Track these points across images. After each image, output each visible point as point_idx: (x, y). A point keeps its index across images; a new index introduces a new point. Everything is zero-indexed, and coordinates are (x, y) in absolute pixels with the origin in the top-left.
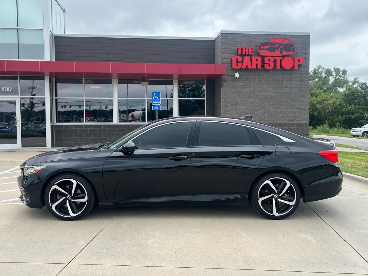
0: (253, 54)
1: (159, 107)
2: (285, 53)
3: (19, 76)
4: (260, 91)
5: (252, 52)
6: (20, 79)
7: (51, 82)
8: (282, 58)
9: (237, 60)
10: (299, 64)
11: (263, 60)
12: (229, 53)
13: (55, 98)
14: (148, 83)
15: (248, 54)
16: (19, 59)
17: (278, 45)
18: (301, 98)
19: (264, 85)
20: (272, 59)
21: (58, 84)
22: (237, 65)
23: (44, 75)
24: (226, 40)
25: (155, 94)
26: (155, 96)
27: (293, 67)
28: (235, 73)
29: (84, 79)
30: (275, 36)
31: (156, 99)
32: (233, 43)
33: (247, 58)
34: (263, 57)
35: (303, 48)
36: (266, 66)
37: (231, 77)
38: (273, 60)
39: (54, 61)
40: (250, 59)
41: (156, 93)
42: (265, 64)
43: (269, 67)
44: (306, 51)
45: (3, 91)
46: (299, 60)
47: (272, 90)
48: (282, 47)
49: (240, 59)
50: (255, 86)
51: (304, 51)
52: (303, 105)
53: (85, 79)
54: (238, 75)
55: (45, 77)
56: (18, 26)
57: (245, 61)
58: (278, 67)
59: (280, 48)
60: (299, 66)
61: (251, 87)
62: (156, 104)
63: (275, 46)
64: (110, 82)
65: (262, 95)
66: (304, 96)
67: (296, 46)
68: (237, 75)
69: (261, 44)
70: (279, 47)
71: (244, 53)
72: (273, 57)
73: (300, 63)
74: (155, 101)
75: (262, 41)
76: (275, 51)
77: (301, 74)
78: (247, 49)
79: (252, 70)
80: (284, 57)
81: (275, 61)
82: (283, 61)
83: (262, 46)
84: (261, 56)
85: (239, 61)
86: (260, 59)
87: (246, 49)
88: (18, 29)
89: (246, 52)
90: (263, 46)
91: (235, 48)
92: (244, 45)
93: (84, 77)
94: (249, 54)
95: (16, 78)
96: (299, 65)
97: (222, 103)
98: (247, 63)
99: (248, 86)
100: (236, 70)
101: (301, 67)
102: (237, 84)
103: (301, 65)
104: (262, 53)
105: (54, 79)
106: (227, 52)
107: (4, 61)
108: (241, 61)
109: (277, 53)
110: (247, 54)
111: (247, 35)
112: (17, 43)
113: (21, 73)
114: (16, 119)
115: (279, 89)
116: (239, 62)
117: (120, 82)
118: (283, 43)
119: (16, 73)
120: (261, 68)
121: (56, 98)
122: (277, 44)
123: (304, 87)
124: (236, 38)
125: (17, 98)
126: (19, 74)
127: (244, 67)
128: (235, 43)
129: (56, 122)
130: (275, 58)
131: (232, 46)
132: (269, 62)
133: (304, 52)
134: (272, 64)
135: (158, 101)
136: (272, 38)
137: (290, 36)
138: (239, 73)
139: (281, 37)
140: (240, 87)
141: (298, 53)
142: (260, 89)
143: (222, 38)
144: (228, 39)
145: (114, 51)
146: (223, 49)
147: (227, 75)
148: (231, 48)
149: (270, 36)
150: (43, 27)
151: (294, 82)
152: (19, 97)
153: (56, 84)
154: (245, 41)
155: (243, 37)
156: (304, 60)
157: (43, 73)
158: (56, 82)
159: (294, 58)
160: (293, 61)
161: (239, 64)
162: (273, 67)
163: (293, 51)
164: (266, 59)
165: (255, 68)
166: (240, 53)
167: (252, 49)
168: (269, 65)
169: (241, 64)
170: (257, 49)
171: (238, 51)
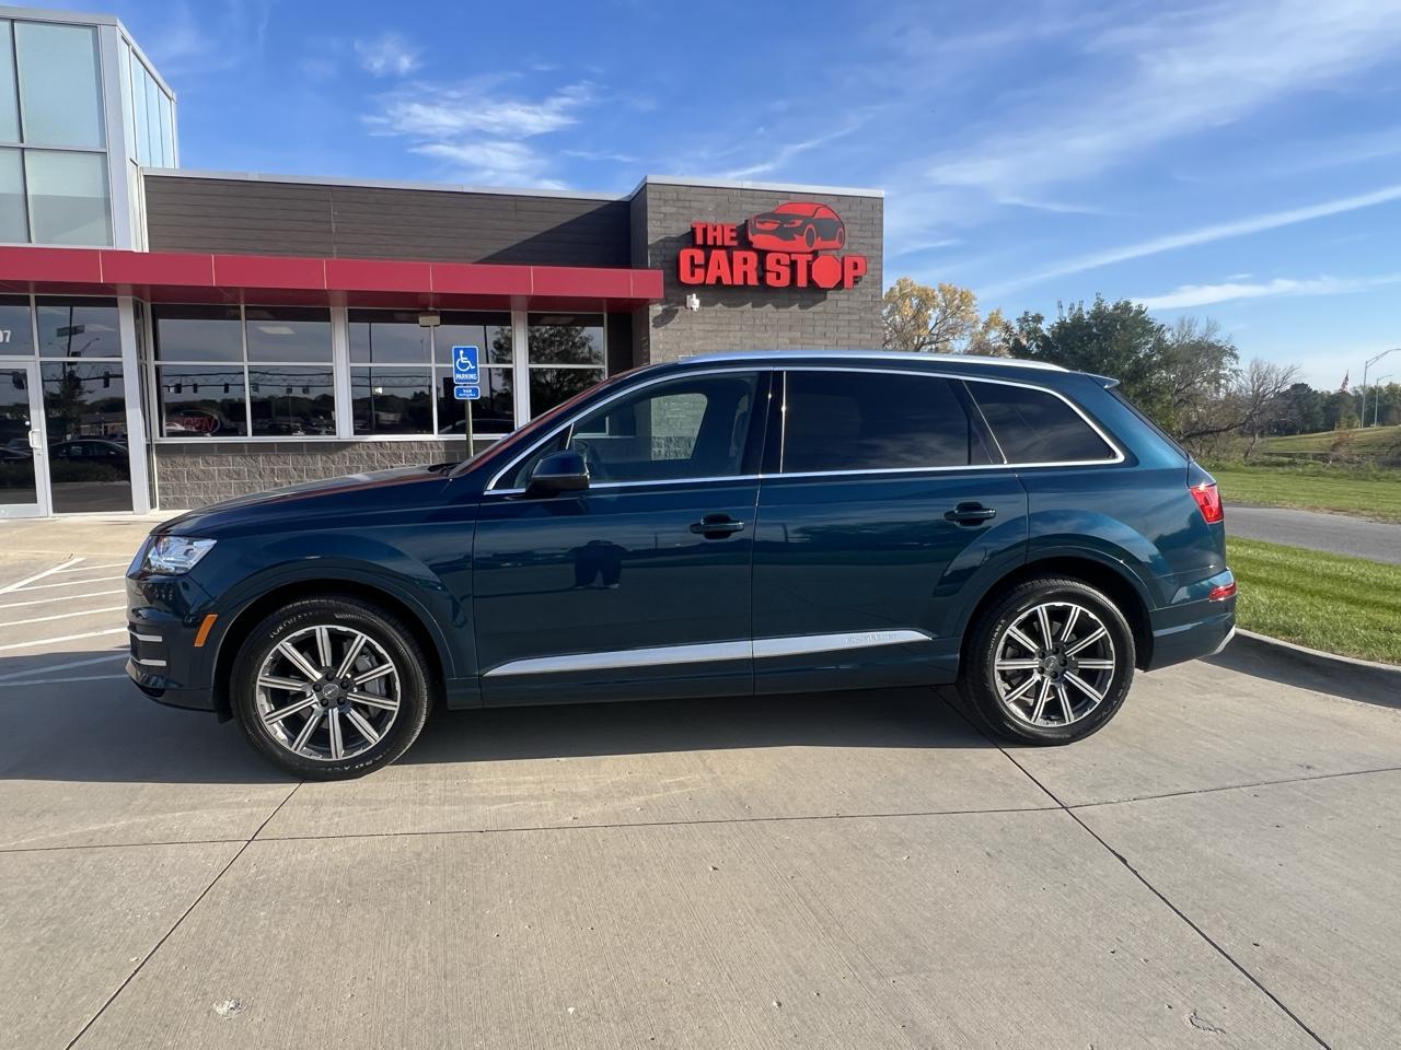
0: (735, 243)
1: (475, 391)
2: (818, 245)
3: (32, 296)
4: (755, 348)
5: (732, 239)
6: (36, 305)
7: (138, 313)
8: (810, 257)
9: (692, 258)
11: (762, 262)
13: (152, 363)
14: (437, 319)
15: (721, 244)
16: (29, 241)
17: (801, 221)
19: (766, 331)
20: (785, 260)
21: (161, 321)
22: (693, 274)
23: (116, 294)
24: (661, 203)
25: (462, 352)
26: (463, 359)
27: (841, 281)
28: (688, 297)
29: (243, 307)
30: (792, 197)
31: (463, 365)
32: (681, 211)
33: (719, 256)
34: (762, 254)
35: (865, 231)
36: (771, 280)
37: (675, 307)
38: (789, 263)
39: (147, 250)
40: (728, 257)
41: (464, 350)
42: (768, 273)
43: (780, 281)
44: (872, 241)
46: (856, 266)
47: (785, 344)
48: (810, 226)
49: (699, 257)
51: (869, 241)
53: (246, 308)
54: (698, 302)
55: (120, 298)
56: (22, 141)
57: (713, 264)
58: (802, 282)
59: (807, 228)
60: (856, 280)
61: (731, 335)
62: (466, 381)
63: (793, 223)
64: (324, 316)
67: (847, 227)
68: (695, 302)
69: (758, 217)
70: (803, 226)
72: (789, 254)
73: (856, 273)
74: (461, 373)
75: (759, 209)
76: (794, 239)
77: (860, 301)
78: (719, 228)
79: (733, 287)
80: (816, 253)
81: (793, 265)
82: (814, 264)
83: (758, 222)
84: (758, 251)
85: (696, 262)
86: (752, 257)
87: (715, 230)
88: (23, 149)
89: (715, 238)
90: (762, 223)
91: (685, 228)
92: (711, 220)
93: (242, 300)
94: (726, 244)
95: (25, 301)
96: (854, 276)
98: (719, 268)
99: (722, 334)
100: (692, 289)
101: (861, 284)
102: (694, 327)
103: (861, 277)
104: (758, 241)
105: (149, 304)
108: (703, 263)
109: (799, 243)
110: (719, 243)
111: (718, 191)
112: (23, 192)
113: (40, 286)
114: (29, 428)
115: (807, 341)
116: (699, 266)
117: (354, 317)
118: (813, 215)
119: (23, 285)
120: (757, 284)
121: (158, 363)
122: (799, 217)
123: (869, 336)
124: (688, 198)
125: (31, 365)
126: (32, 287)
127: (711, 280)
128: (687, 212)
129: (161, 435)
130: (794, 257)
131: (677, 221)
132: (778, 268)
133: (869, 244)
134: (786, 273)
135: (470, 371)
136: (785, 202)
137: (831, 199)
138: (697, 297)
139: (810, 199)
140: (701, 334)
141: (853, 246)
142: (756, 342)
143: (650, 195)
144: (666, 201)
145: (334, 225)
146: (652, 227)
147: (666, 300)
148: (674, 224)
149: (779, 195)
150: (103, 146)
151: (842, 323)
153: (153, 321)
154: (713, 206)
155: (707, 198)
156: (868, 266)
157: (113, 288)
158: (156, 315)
159: (843, 259)
160: (840, 267)
161: (696, 270)
162: (787, 283)
163: (842, 240)
164: (771, 259)
165: (741, 283)
166: (699, 241)
167: (732, 230)
168: (778, 276)
169: (703, 271)
170: (744, 229)
171: (693, 234)
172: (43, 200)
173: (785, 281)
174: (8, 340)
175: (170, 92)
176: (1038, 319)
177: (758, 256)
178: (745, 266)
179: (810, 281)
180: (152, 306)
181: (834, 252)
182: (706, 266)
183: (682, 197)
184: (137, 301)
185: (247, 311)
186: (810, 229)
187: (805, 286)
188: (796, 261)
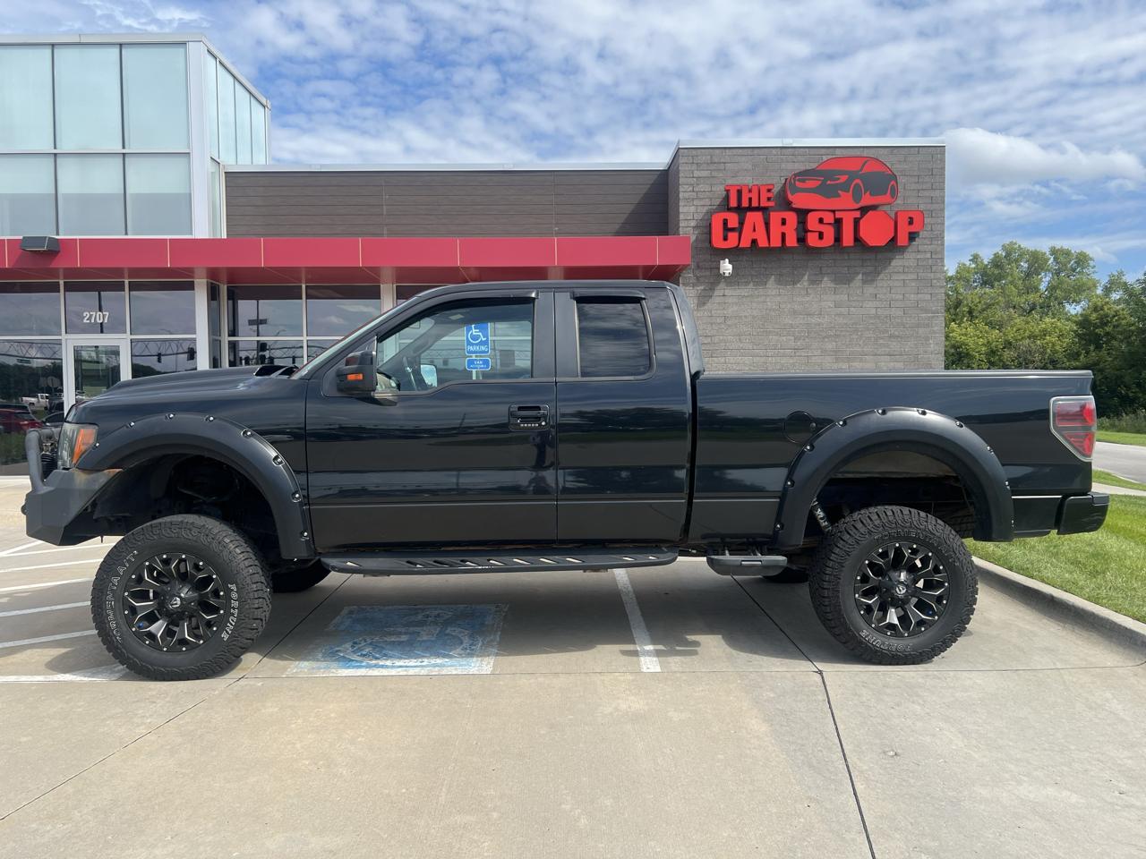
0: (772, 204)
1: (486, 362)
2: (866, 201)
3: (127, 282)
4: (794, 313)
6: (130, 290)
7: (213, 294)
8: (858, 214)
9: (725, 222)
10: (911, 231)
11: (802, 222)
12: (702, 203)
13: (227, 339)
15: (757, 205)
16: (126, 234)
17: (847, 176)
18: (921, 331)
19: (807, 294)
20: (829, 218)
21: (240, 302)
22: (725, 239)
23: (193, 277)
24: (694, 167)
26: (474, 332)
27: (894, 240)
28: (722, 262)
29: (304, 286)
30: (838, 152)
32: (715, 174)
33: (754, 218)
34: (803, 214)
35: (923, 183)
36: (812, 240)
37: (708, 273)
38: (833, 222)
39: (224, 236)
40: (764, 219)
42: (809, 234)
43: (823, 241)
44: (933, 194)
45: (85, 321)
46: (911, 222)
47: (829, 307)
49: (733, 220)
50: (779, 298)
53: (309, 288)
54: (730, 267)
55: (197, 281)
56: (124, 147)
57: (747, 227)
58: (848, 239)
59: (854, 183)
60: (912, 237)
61: (768, 299)
62: (478, 352)
63: (839, 179)
64: (375, 294)
65: (801, 322)
66: (928, 326)
67: (901, 180)
68: (727, 267)
69: (796, 175)
71: (745, 204)
72: (834, 211)
73: (912, 229)
74: (473, 344)
75: (800, 167)
77: (918, 260)
78: (755, 190)
79: (770, 250)
80: (864, 210)
81: (838, 222)
82: (861, 221)
83: (798, 180)
84: (798, 211)
85: (729, 226)
86: (792, 218)
87: (750, 191)
88: (124, 154)
89: (750, 199)
90: (804, 181)
91: (720, 191)
92: (748, 181)
93: (304, 280)
94: (762, 205)
95: (120, 287)
96: (910, 233)
98: (754, 230)
99: (761, 299)
100: (724, 253)
101: (917, 241)
102: (727, 292)
103: (917, 233)
104: (799, 201)
105: (226, 286)
106: (697, 202)
107: (76, 240)
108: (736, 225)
109: (845, 201)
110: (755, 204)
111: (756, 151)
112: (123, 191)
113: (134, 272)
115: (853, 304)
116: (733, 230)
118: (861, 170)
119: (118, 272)
121: (233, 339)
122: (843, 173)
123: (928, 297)
124: (722, 161)
125: (122, 342)
126: (126, 275)
127: (745, 243)
128: (721, 175)
130: (838, 215)
131: (711, 185)
132: (821, 228)
133: (926, 197)
134: (829, 233)
135: (482, 343)
136: (829, 157)
137: (883, 150)
138: (730, 262)
139: (858, 153)
140: (735, 300)
141: (906, 200)
142: (796, 307)
143: (681, 160)
144: (699, 165)
145: (385, 207)
146: (684, 192)
147: (698, 267)
148: (707, 188)
149: (823, 151)
150: (189, 148)
151: (896, 284)
152: (128, 336)
153: (231, 302)
154: (750, 167)
155: (743, 159)
156: (927, 220)
157: (189, 272)
158: (233, 296)
159: (896, 214)
160: (893, 223)
161: (730, 235)
162: (832, 243)
163: (894, 195)
164: (812, 218)
165: (780, 245)
166: (734, 204)
167: (769, 191)
168: (821, 235)
169: (736, 234)
170: (783, 190)
171: (727, 198)
172: (139, 197)
173: (829, 241)
174: (106, 321)
175: (264, 101)
177: (798, 215)
178: (785, 227)
180: (228, 287)
181: (886, 208)
182: (740, 230)
183: (716, 160)
184: (212, 283)
185: (309, 291)
186: (856, 184)
187: (852, 244)
188: (842, 219)
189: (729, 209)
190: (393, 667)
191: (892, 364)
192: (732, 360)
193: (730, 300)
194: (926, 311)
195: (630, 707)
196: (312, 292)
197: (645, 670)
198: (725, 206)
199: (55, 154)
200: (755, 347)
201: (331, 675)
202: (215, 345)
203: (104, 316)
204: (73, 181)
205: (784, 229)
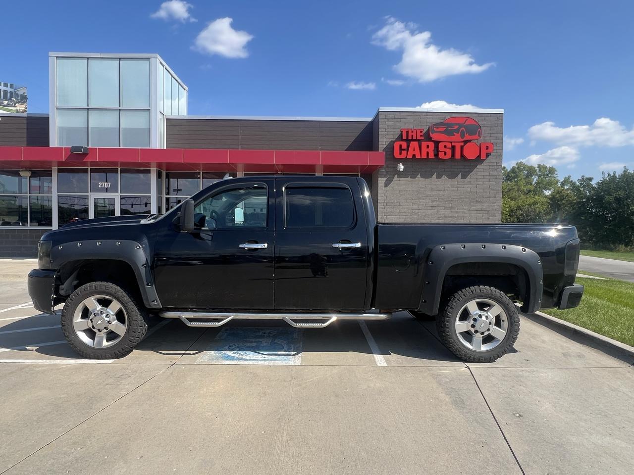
0: (423, 138)
2: (467, 138)
3: (119, 169)
4: (432, 189)
5: (421, 136)
6: (121, 173)
7: (159, 175)
8: (463, 144)
9: (401, 146)
11: (437, 147)
12: (389, 137)
13: (164, 196)
16: (120, 146)
17: (458, 126)
18: (490, 199)
20: (449, 145)
21: (171, 180)
22: (401, 154)
23: (150, 167)
24: (386, 120)
27: (479, 156)
28: (399, 164)
29: (201, 173)
30: (454, 115)
32: (396, 123)
33: (414, 144)
34: (437, 143)
35: (493, 130)
36: (441, 155)
37: (392, 170)
38: (451, 147)
39: (165, 148)
40: (419, 145)
42: (440, 153)
43: (446, 156)
44: (497, 135)
45: (99, 187)
46: (487, 147)
47: (449, 187)
48: (463, 128)
49: (404, 145)
50: (425, 182)
51: (495, 135)
52: (493, 209)
53: (203, 173)
55: (152, 169)
56: (120, 106)
57: (411, 149)
58: (458, 156)
59: (461, 129)
60: (488, 155)
61: (420, 183)
63: (454, 127)
65: (435, 194)
66: (494, 197)
67: (483, 128)
68: (401, 167)
69: (434, 125)
72: (451, 142)
73: (488, 151)
75: (436, 121)
76: (454, 135)
77: (490, 166)
78: (415, 132)
79: (421, 160)
80: (466, 142)
81: (453, 148)
82: (464, 147)
83: (435, 127)
84: (434, 141)
85: (402, 148)
86: (432, 145)
87: (412, 132)
88: (120, 110)
89: (412, 136)
90: (438, 128)
91: (398, 132)
92: (411, 127)
93: (201, 169)
94: (418, 139)
95: (116, 171)
96: (487, 153)
97: (379, 204)
98: (414, 150)
99: (416, 183)
100: (400, 161)
101: (490, 157)
102: (400, 179)
103: (490, 153)
104: (435, 137)
106: (387, 136)
107: (96, 148)
108: (406, 148)
109: (457, 138)
110: (415, 138)
111: (415, 113)
112: (118, 127)
113: (123, 164)
115: (459, 186)
116: (404, 150)
118: (465, 123)
119: (116, 164)
121: (167, 196)
122: (456, 124)
123: (495, 183)
124: (399, 117)
125: (116, 197)
126: (119, 165)
127: (410, 156)
128: (399, 124)
130: (453, 144)
131: (394, 129)
132: (445, 150)
133: (494, 137)
134: (449, 152)
136: (450, 117)
137: (475, 115)
138: (402, 165)
139: (463, 115)
140: (404, 183)
141: (486, 137)
142: (433, 187)
143: (380, 117)
144: (388, 119)
145: (240, 136)
146: (382, 132)
147: (387, 167)
148: (392, 130)
149: (446, 114)
150: (150, 107)
151: (480, 177)
152: (119, 194)
153: (167, 179)
154: (412, 121)
155: (409, 117)
156: (494, 148)
157: (148, 164)
158: (168, 177)
159: (480, 144)
160: (479, 148)
161: (402, 152)
163: (480, 135)
164: (441, 145)
165: (426, 158)
166: (405, 138)
167: (421, 132)
168: (445, 153)
169: (406, 152)
170: (428, 131)
171: (401, 135)
172: (125, 129)
173: (449, 156)
174: (109, 187)
175: (185, 87)
176: (591, 179)
177: (434, 143)
178: (428, 149)
179: (462, 155)
180: (166, 172)
181: (476, 141)
182: (407, 150)
183: (396, 117)
184: (159, 170)
185: (204, 175)
186: (463, 130)
187: (459, 158)
188: (455, 146)
189: (402, 140)
190: (250, 360)
191: (477, 215)
192: (402, 211)
193: (402, 182)
194: (493, 190)
195: (375, 385)
196: (206, 176)
197: (378, 365)
198: (400, 138)
199: (88, 109)
200: (413, 205)
201: (219, 363)
202: (159, 199)
203: (108, 184)
204: (96, 121)
205: (428, 150)
